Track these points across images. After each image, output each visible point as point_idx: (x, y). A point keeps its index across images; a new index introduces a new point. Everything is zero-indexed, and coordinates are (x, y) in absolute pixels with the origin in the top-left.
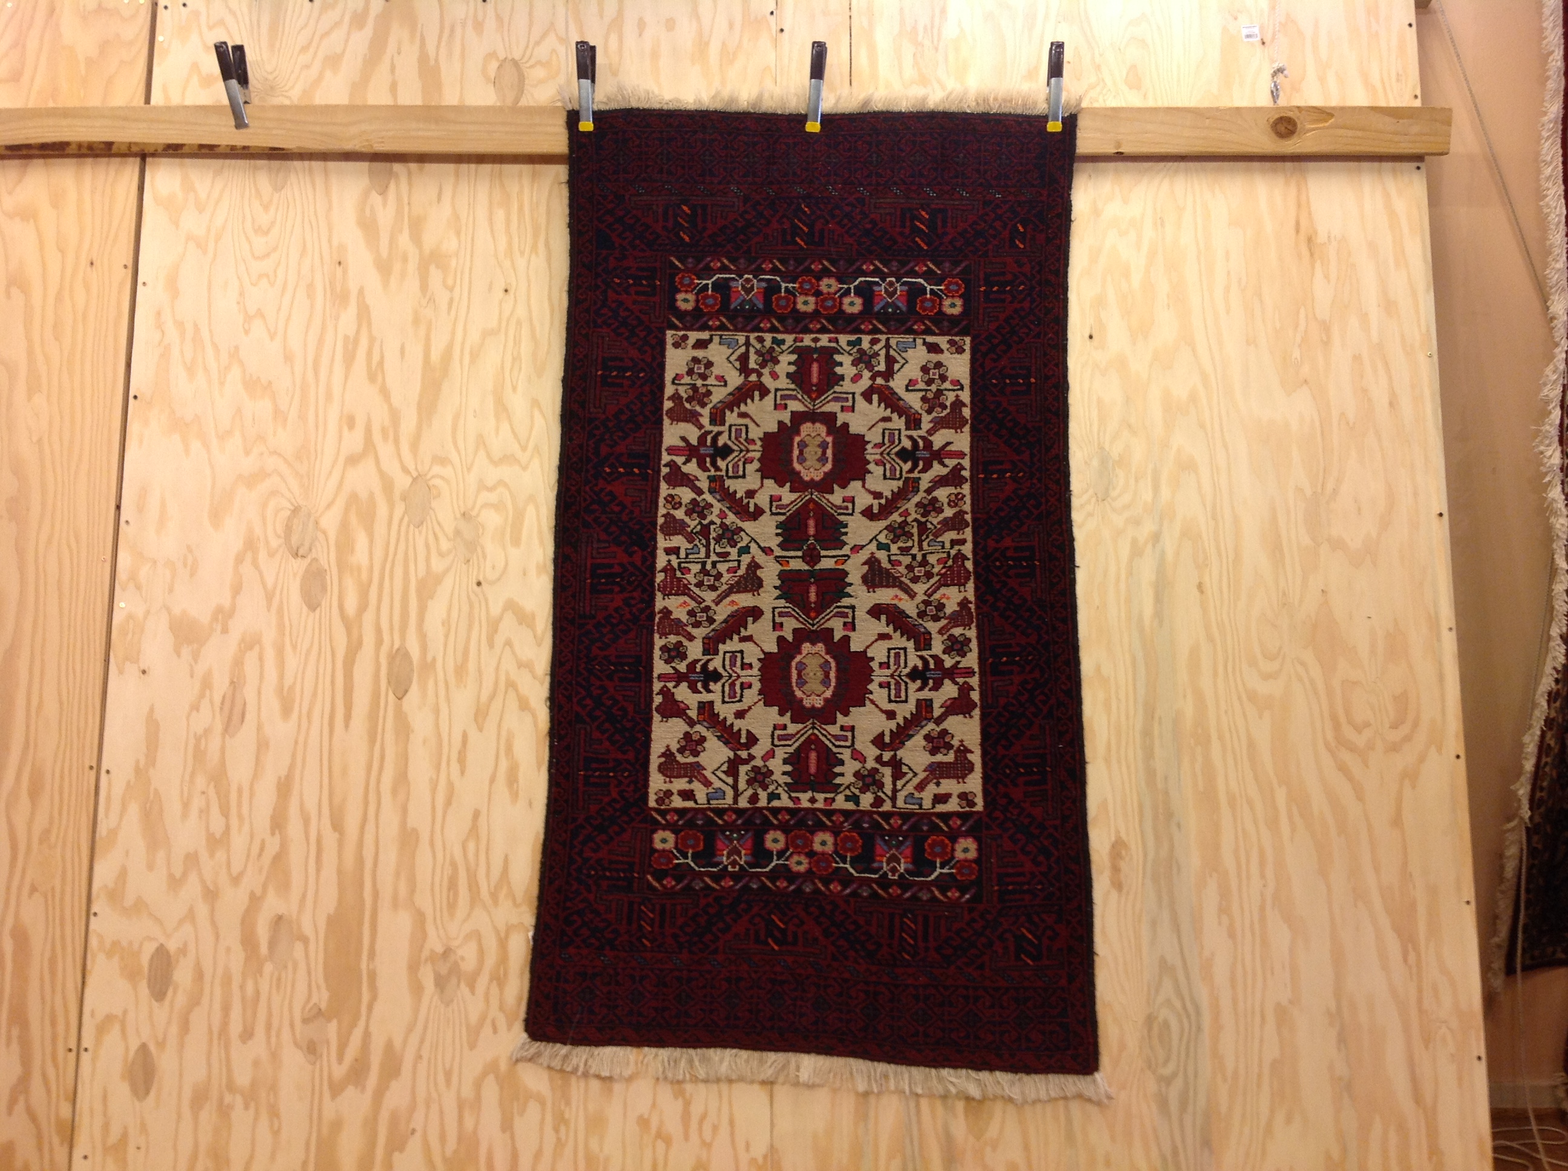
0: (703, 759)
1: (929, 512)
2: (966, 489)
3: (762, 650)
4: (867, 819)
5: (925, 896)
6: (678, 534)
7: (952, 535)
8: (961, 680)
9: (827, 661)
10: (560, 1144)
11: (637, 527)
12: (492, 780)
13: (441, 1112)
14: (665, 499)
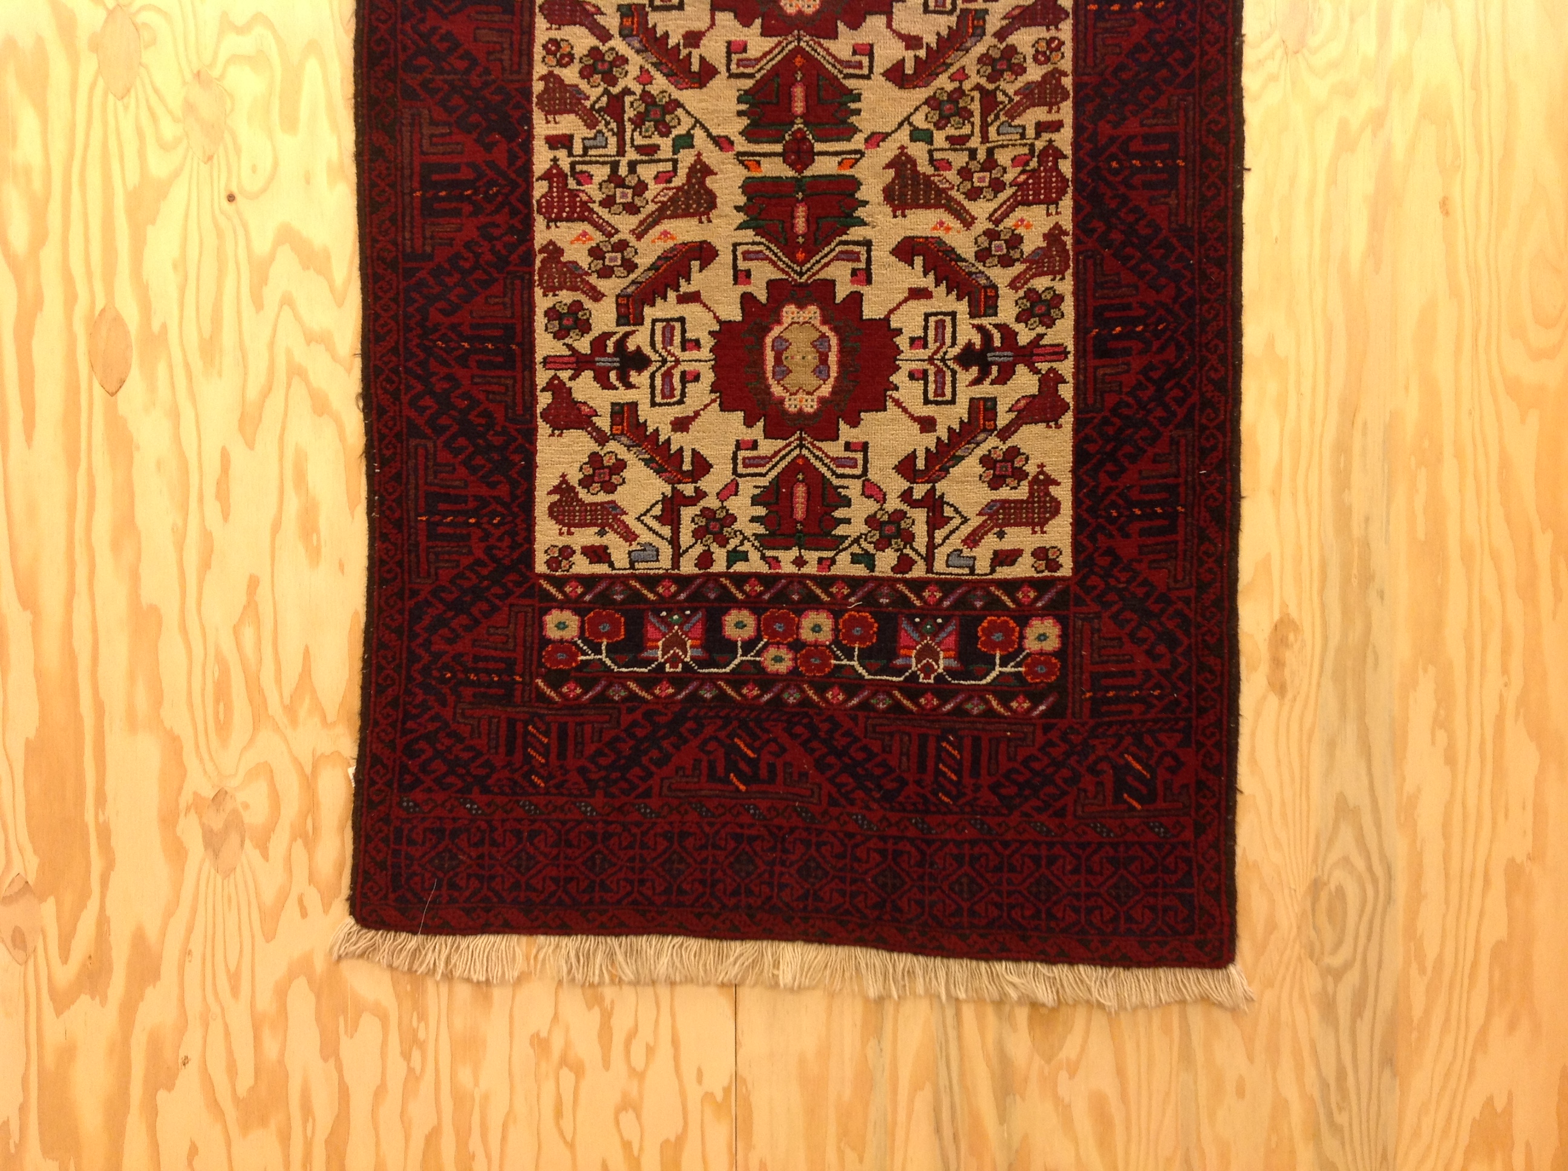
0: (621, 496)
1: (1001, 73)
2: (1066, 31)
3: (716, 317)
4: (886, 590)
5: (975, 708)
6: (569, 112)
7: (1039, 114)
8: (1043, 366)
9: (823, 336)
10: (412, 1077)
11: (498, 98)
12: (276, 527)
13: (227, 1034)
14: (545, 47)
